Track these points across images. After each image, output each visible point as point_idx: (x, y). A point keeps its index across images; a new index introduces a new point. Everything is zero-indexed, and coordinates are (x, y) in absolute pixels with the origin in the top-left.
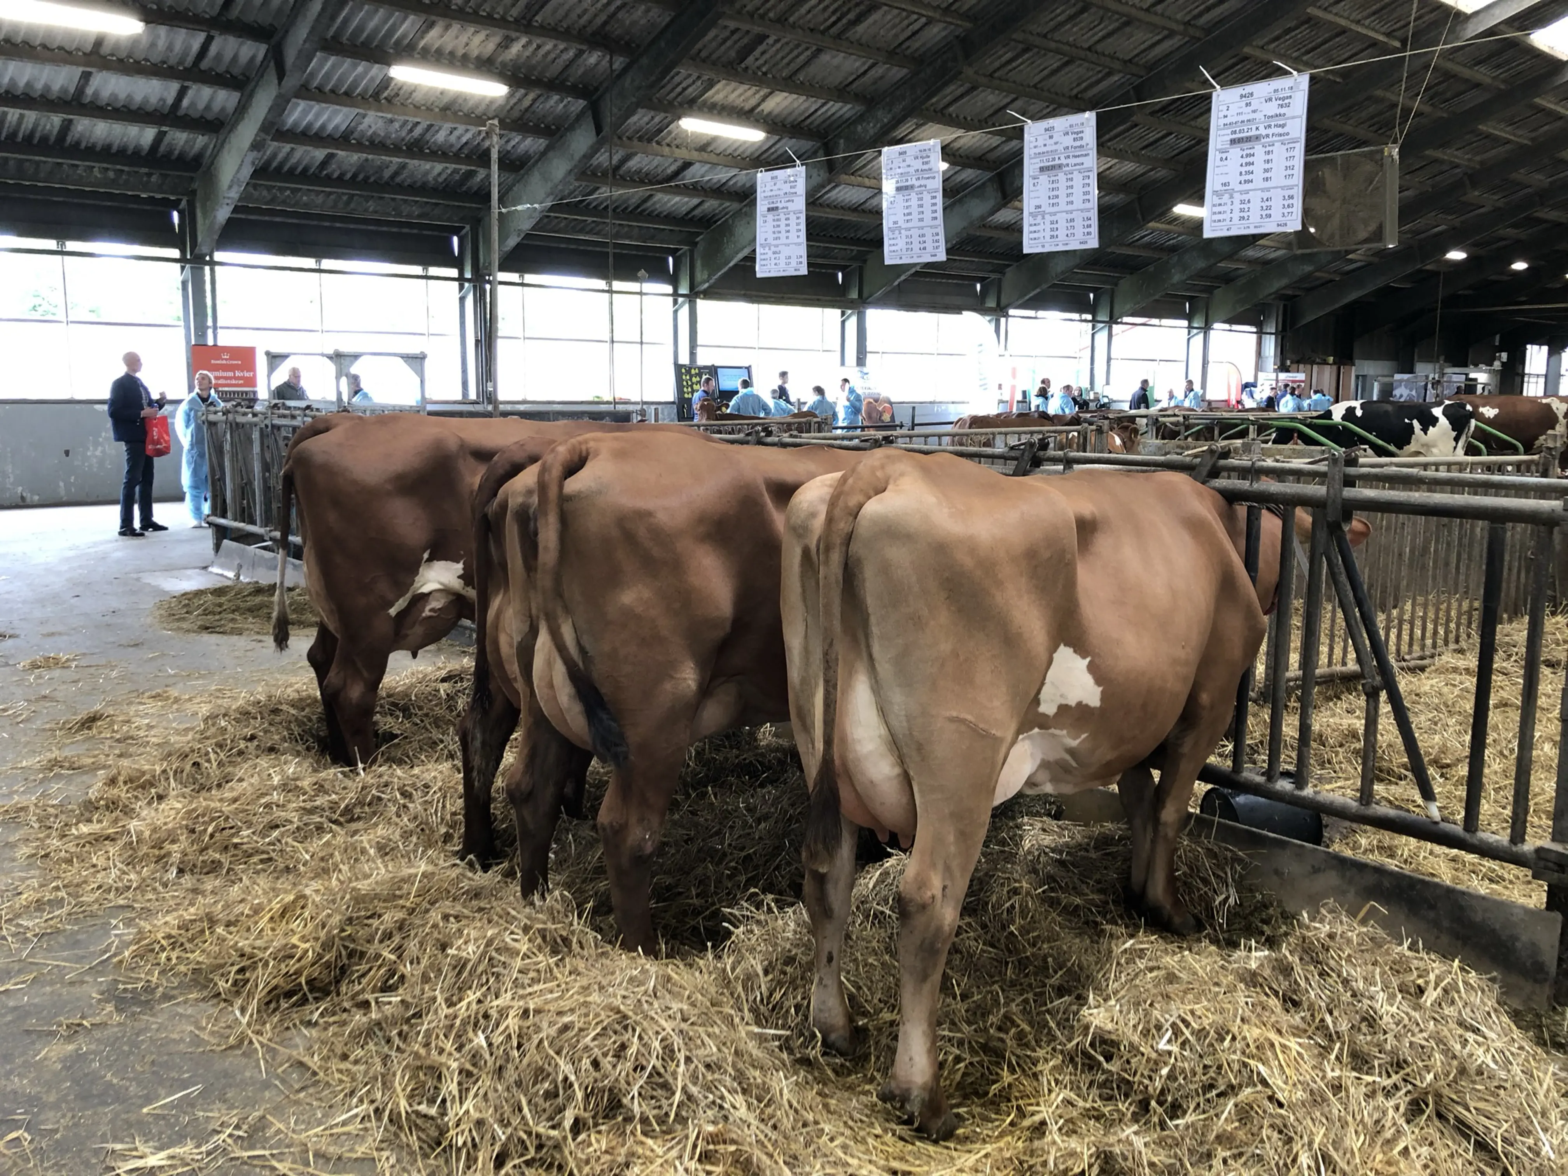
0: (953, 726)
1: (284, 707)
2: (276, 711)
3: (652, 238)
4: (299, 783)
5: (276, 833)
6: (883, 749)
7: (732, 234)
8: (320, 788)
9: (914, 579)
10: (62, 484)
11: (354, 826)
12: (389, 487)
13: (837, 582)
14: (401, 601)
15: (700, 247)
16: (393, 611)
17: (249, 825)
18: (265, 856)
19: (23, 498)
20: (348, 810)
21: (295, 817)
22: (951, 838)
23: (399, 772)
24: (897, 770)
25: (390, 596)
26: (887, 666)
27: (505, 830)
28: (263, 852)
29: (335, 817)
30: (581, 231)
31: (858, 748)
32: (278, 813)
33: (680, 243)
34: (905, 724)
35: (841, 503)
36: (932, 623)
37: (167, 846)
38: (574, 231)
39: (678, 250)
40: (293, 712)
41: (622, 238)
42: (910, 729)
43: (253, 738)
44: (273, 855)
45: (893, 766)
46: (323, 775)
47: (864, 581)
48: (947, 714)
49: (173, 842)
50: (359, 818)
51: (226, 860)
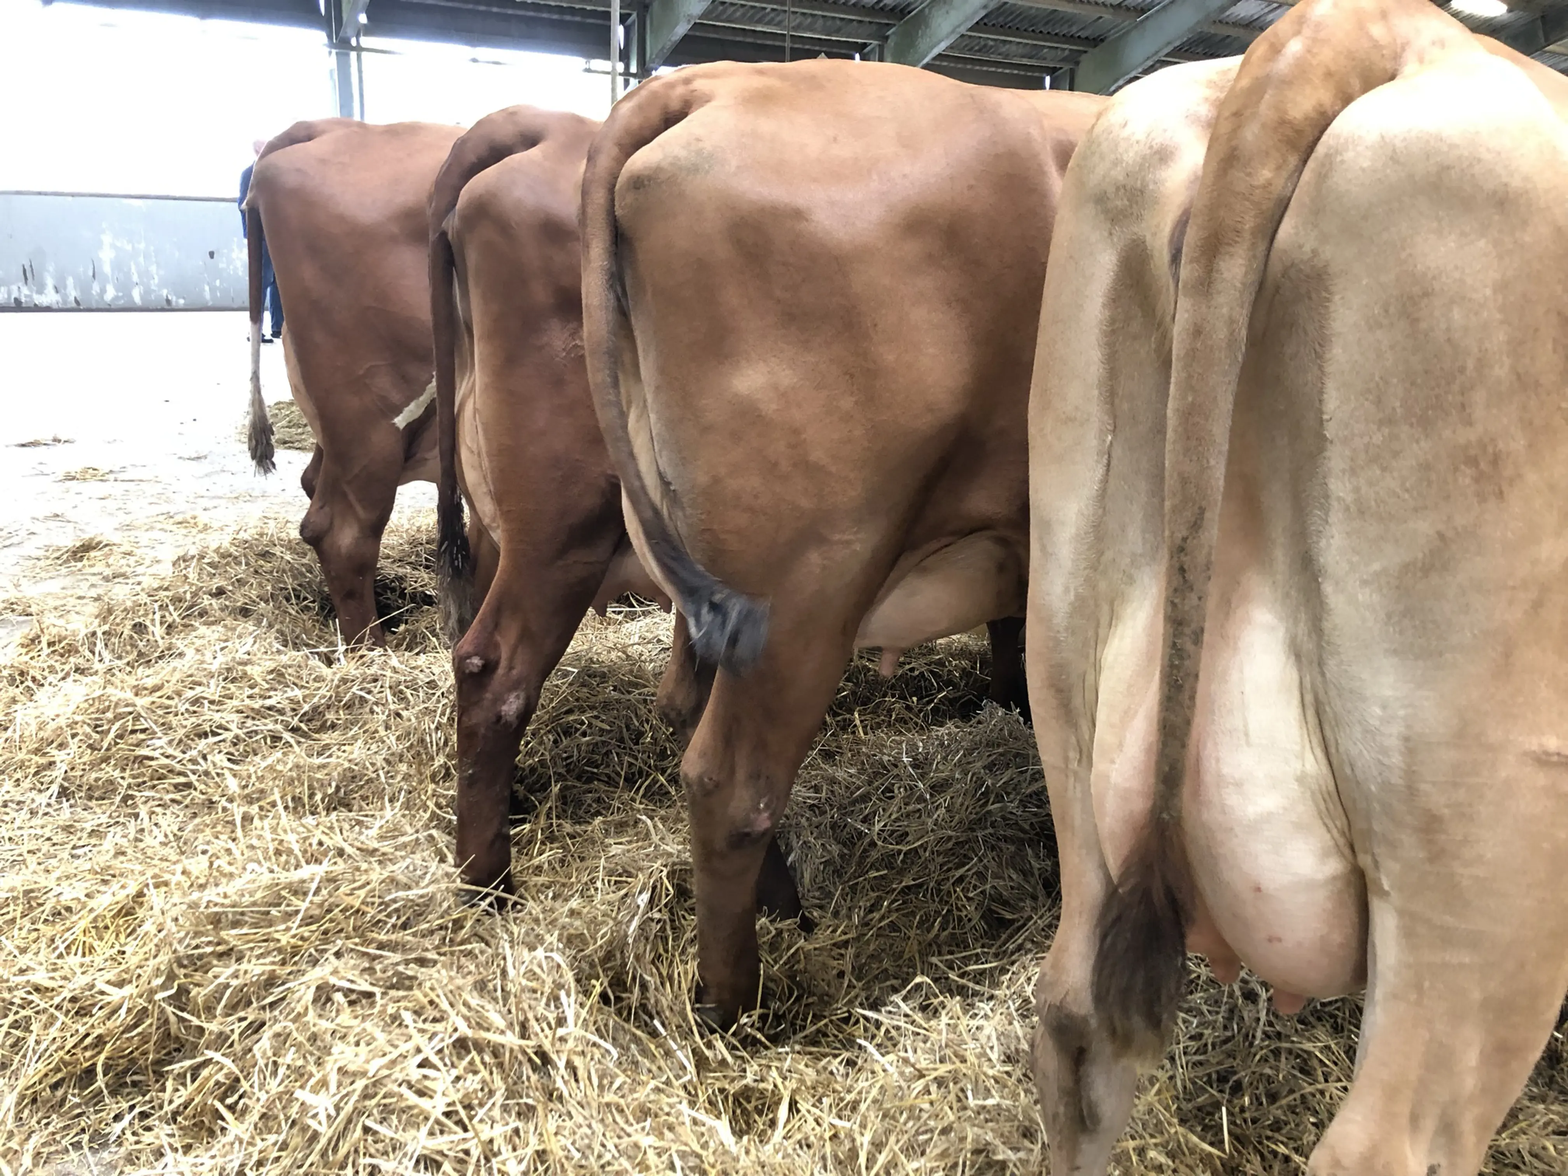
0: (1541, 778)
1: (277, 550)
2: (265, 555)
3: (838, 32)
4: (248, 669)
5: (202, 744)
6: (1306, 810)
7: (927, 26)
8: (278, 676)
9: (1500, 336)
10: (207, 288)
11: (326, 738)
12: (395, 229)
13: (1232, 341)
14: (412, 406)
15: (891, 42)
16: (400, 421)
17: (167, 727)
18: (182, 780)
19: (168, 301)
20: (316, 713)
21: (232, 719)
22: (1471, 1057)
23: (394, 661)
24: (1334, 866)
25: (395, 397)
26: (1364, 596)
27: (533, 769)
28: (180, 774)
29: (295, 722)
30: (759, 22)
31: (1232, 799)
32: (210, 716)
33: (870, 37)
34: (1396, 760)
35: (1265, 109)
36: (1532, 477)
37: (52, 751)
38: (751, 21)
39: (865, 45)
40: (288, 557)
41: (806, 30)
42: (1410, 774)
43: (220, 592)
44: (193, 778)
45: (1325, 855)
46: (284, 659)
47: (1323, 342)
48: (1533, 744)
49: (62, 746)
50: (333, 726)
51: (124, 780)
